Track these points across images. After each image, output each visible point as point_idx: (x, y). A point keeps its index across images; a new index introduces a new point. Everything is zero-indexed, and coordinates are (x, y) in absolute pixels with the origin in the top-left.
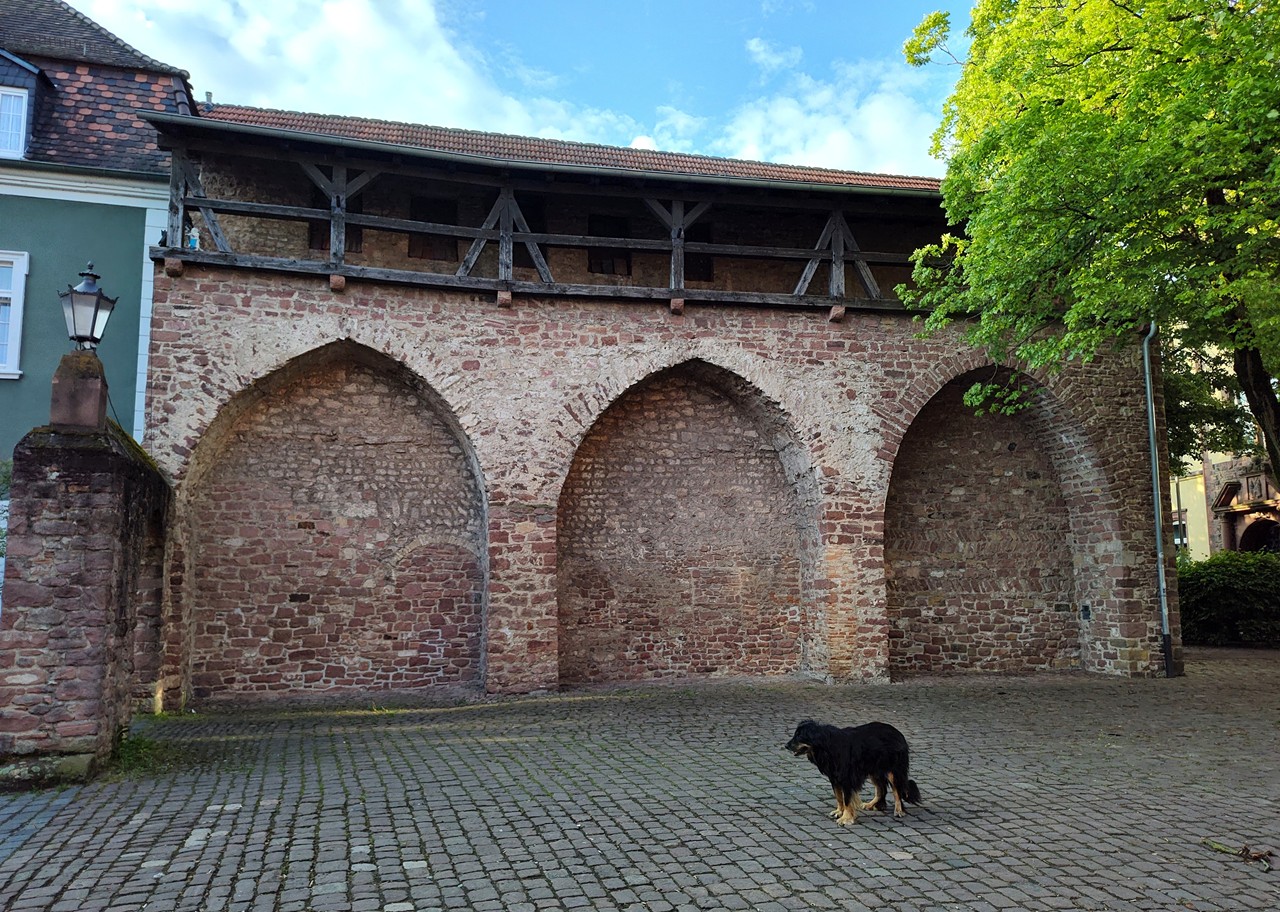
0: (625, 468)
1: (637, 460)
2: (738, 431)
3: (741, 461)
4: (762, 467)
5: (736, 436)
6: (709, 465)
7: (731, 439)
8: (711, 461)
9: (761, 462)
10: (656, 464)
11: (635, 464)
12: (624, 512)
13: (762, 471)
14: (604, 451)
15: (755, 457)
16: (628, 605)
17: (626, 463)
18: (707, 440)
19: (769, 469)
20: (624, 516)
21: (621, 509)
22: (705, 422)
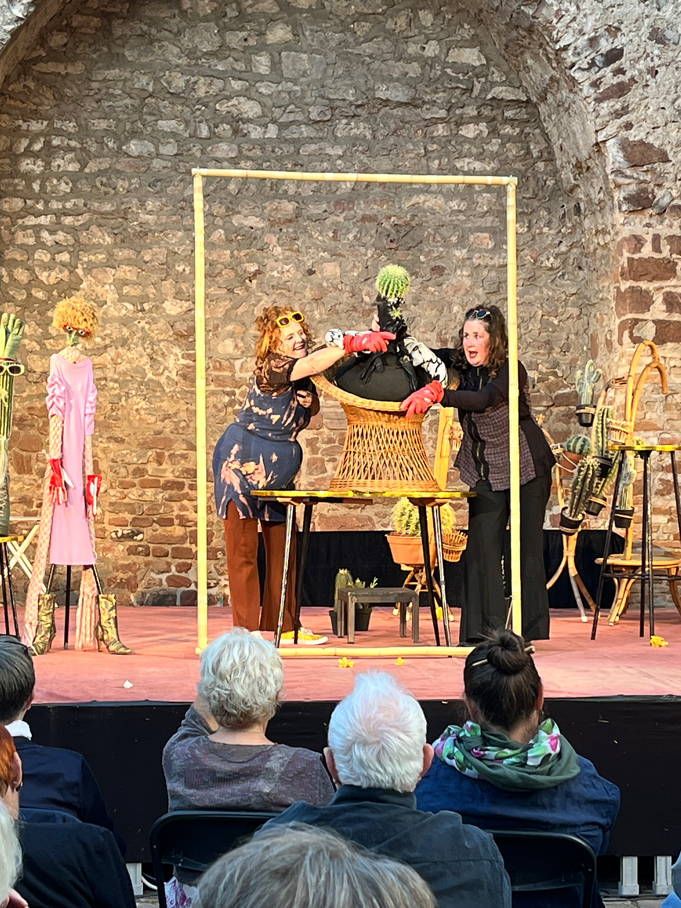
0: (134, 147)
1: (164, 125)
2: (432, 49)
3: (441, 130)
4: (494, 146)
5: (427, 63)
6: (354, 141)
7: (413, 71)
8: (361, 129)
9: (494, 132)
10: (214, 137)
11: (158, 137)
12: (129, 262)
13: (494, 156)
14: (77, 102)
15: (477, 119)
16: (133, 494)
17: (134, 134)
18: (348, 73)
19: (513, 150)
20: (127, 272)
21: (121, 254)
22: (343, 26)
